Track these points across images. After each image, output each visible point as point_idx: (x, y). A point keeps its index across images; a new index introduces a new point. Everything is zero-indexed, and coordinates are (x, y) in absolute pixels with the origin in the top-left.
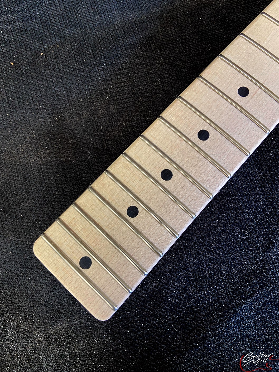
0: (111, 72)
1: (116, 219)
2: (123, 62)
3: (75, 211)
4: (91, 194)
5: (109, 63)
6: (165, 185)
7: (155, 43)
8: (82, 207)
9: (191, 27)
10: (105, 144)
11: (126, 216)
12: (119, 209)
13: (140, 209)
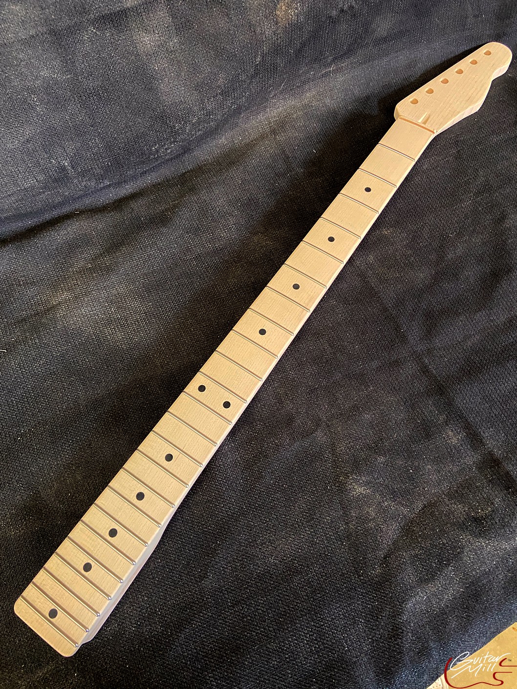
0: (76, 447)
1: (75, 575)
2: (86, 436)
3: (44, 574)
4: (56, 558)
5: (74, 440)
6: (111, 542)
7: (112, 416)
8: (49, 570)
9: (141, 398)
10: (73, 508)
11: (83, 572)
12: (77, 567)
13: (93, 564)
